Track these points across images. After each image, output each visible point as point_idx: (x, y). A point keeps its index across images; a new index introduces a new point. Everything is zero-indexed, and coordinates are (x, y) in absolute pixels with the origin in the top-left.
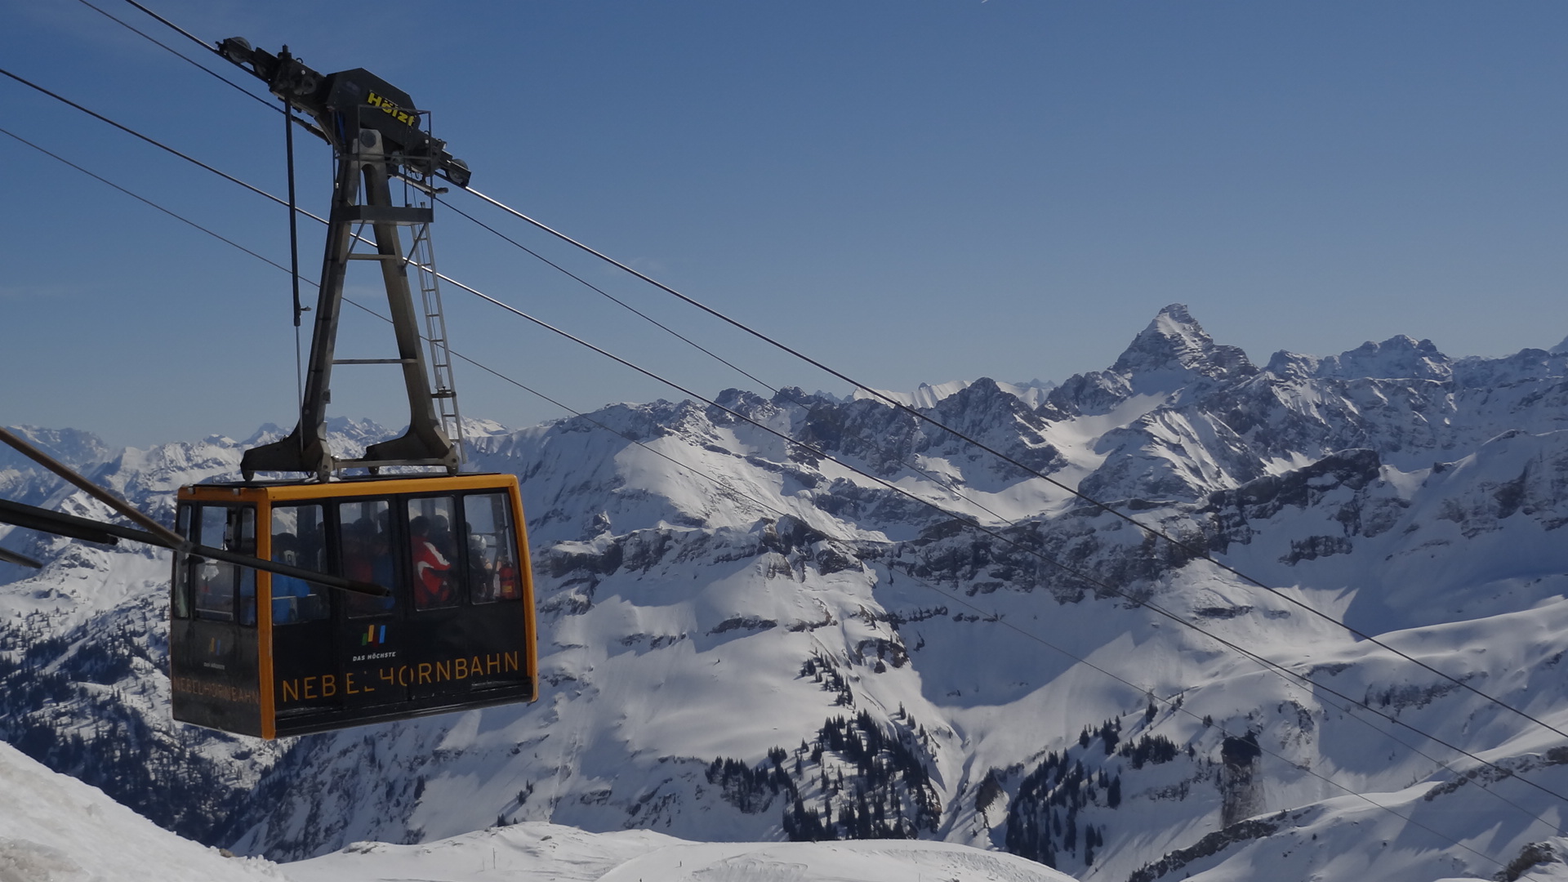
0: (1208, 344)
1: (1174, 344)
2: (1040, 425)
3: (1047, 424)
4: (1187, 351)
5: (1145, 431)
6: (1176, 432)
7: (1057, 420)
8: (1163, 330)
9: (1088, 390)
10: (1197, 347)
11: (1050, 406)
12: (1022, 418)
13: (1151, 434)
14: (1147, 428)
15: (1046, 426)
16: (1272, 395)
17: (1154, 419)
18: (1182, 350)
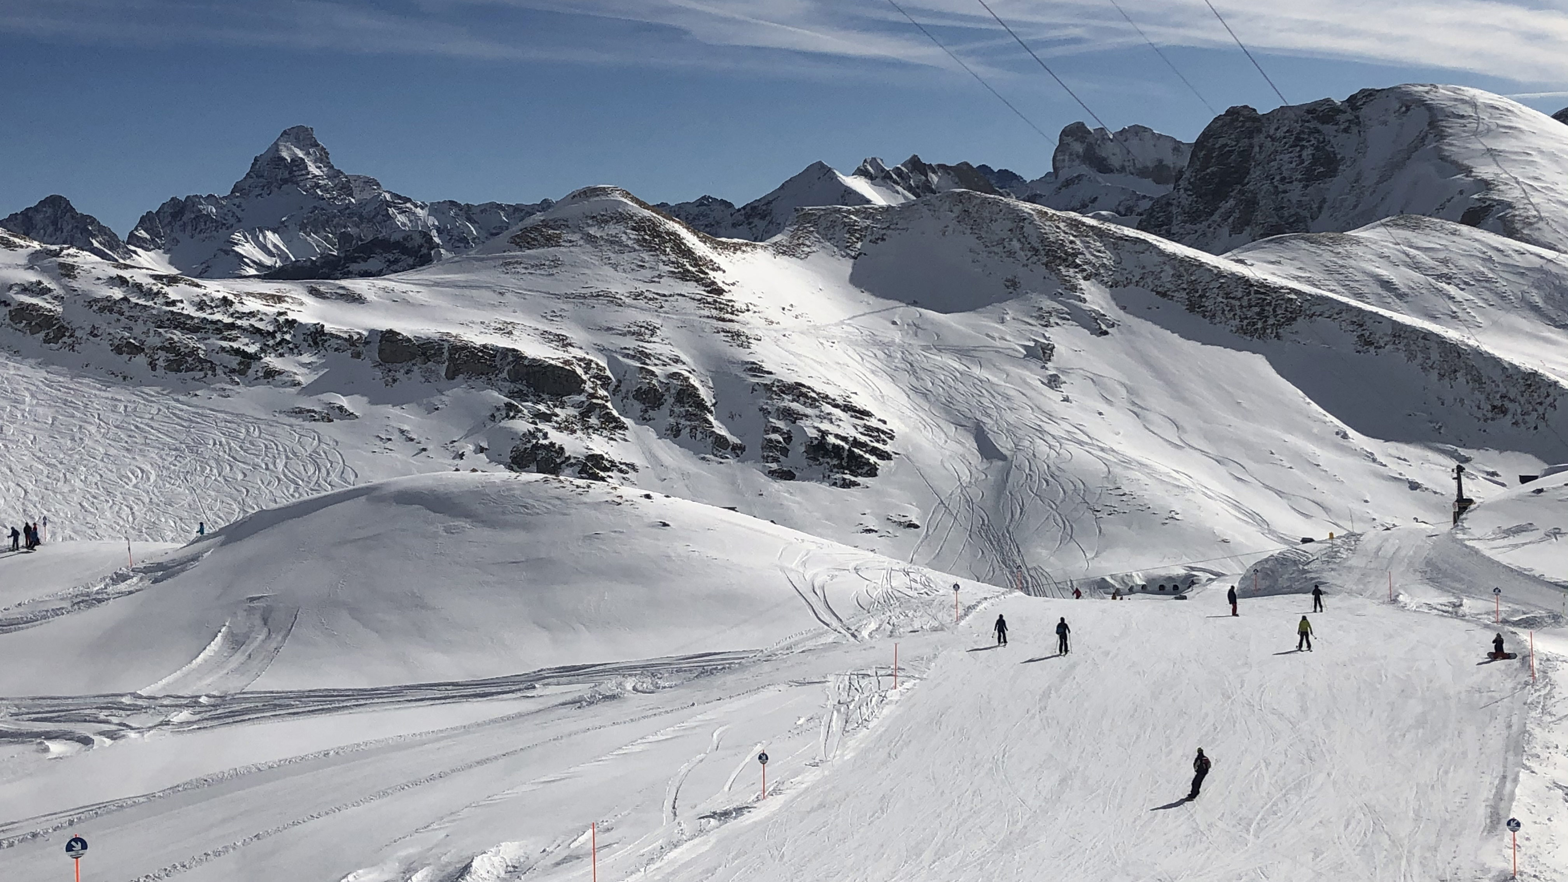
0: (335, 174)
1: (294, 168)
2: (129, 253)
3: (135, 252)
4: (310, 176)
5: (234, 251)
6: (270, 254)
7: (147, 249)
8: (285, 154)
9: (188, 216)
10: (322, 174)
11: (143, 234)
12: (100, 243)
13: (241, 254)
14: (236, 248)
15: (134, 255)
16: (389, 217)
17: (245, 237)
18: (303, 175)
